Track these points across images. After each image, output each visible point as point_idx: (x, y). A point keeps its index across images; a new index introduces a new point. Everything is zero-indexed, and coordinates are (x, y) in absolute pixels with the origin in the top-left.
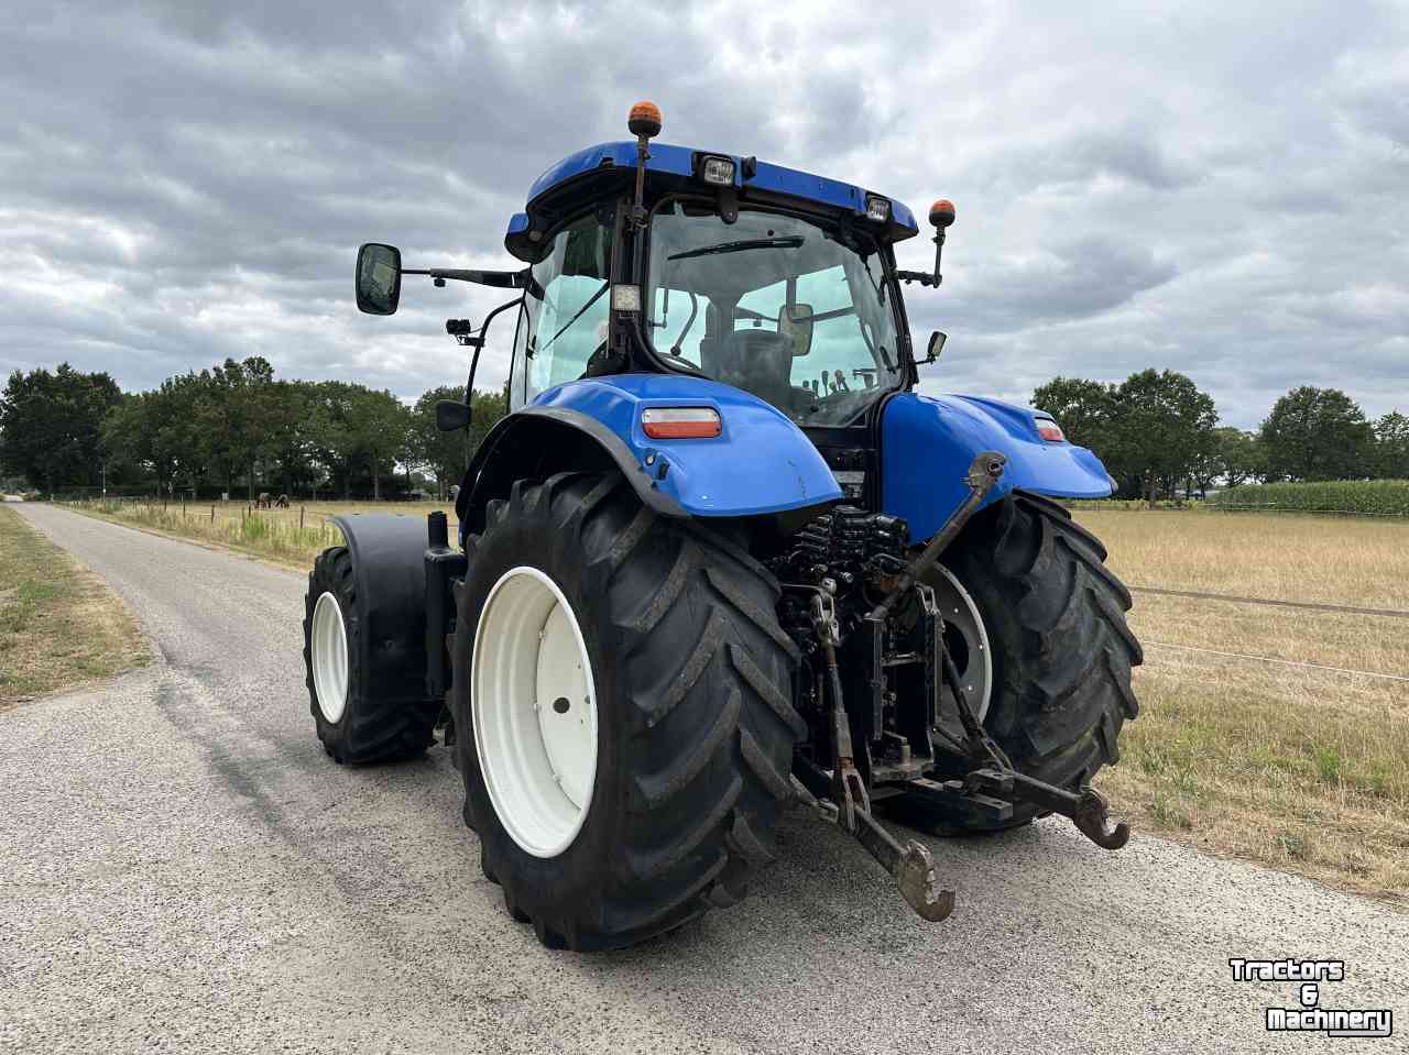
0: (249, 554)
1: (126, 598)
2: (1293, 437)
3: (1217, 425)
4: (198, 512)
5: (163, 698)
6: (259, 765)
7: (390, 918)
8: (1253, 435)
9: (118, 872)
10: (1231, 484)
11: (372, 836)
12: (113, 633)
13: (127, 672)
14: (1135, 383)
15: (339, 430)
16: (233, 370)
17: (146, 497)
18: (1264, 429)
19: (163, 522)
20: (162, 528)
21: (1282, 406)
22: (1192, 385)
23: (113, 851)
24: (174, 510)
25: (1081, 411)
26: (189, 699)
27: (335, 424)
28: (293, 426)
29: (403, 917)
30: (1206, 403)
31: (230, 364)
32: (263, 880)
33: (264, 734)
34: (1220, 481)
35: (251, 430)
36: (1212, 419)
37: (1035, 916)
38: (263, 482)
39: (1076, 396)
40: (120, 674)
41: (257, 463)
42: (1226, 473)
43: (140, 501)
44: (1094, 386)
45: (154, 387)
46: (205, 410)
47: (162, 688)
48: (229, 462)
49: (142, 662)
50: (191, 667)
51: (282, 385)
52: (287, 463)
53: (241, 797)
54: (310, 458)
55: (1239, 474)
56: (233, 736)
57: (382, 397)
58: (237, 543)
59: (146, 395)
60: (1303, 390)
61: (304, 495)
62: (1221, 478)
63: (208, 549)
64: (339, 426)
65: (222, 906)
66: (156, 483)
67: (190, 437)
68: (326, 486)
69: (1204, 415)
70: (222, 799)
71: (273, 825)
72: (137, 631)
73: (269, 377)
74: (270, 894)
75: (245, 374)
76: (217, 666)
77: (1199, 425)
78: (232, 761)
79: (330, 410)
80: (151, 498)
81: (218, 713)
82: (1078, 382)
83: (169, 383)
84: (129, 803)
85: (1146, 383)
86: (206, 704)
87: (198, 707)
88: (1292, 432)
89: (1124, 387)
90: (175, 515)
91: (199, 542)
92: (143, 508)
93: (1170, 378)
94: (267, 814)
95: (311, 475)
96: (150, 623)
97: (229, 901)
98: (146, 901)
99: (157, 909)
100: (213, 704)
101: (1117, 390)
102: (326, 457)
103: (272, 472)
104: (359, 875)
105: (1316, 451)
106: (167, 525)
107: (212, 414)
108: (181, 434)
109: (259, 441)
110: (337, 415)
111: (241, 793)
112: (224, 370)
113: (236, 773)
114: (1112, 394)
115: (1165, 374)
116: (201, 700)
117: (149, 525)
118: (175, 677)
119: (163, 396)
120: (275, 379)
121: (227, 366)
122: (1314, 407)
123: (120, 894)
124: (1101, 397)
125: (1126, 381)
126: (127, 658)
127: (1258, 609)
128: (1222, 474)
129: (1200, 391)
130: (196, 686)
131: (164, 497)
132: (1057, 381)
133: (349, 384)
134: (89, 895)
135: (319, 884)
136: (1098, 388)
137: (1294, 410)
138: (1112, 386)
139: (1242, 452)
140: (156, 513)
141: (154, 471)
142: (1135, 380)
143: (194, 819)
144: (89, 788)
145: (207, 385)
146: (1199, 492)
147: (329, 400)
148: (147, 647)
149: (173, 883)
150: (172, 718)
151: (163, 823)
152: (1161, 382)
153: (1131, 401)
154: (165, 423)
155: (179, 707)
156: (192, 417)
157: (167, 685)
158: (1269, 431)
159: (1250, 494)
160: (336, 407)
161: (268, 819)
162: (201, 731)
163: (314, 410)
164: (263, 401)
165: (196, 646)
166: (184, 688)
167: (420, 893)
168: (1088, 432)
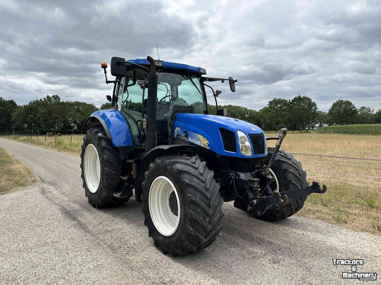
0: (58, 150)
1: (26, 163)
2: (337, 113)
3: (317, 110)
4: (41, 138)
5: (43, 192)
6: (76, 211)
7: (127, 258)
8: (326, 113)
9: (42, 246)
10: (320, 126)
11: (115, 232)
12: (24, 173)
13: (30, 185)
14: (296, 99)
15: (79, 115)
16: (49, 99)
17: (25, 134)
18: (330, 111)
19: (31, 141)
20: (32, 143)
21: (334, 105)
22: (310, 100)
23: (39, 239)
24: (34, 138)
25: (281, 107)
26: (51, 192)
27: (78, 113)
28: (66, 114)
29: (131, 257)
30: (314, 104)
31: (48, 97)
32: (86, 247)
33: (75, 202)
34: (317, 125)
35: (54, 115)
36: (316, 108)
37: (314, 251)
38: (58, 130)
39: (280, 103)
40: (28, 185)
41: (56, 124)
42: (319, 123)
43: (25, 135)
44: (285, 100)
45: (27, 103)
46: (42, 110)
47: (42, 189)
48: (48, 124)
49: (34, 181)
50: (49, 183)
51: (63, 102)
52: (65, 124)
53: (73, 222)
54: (71, 123)
55: (322, 123)
56: (66, 203)
57: (91, 106)
58: (54, 147)
59: (24, 106)
60: (339, 101)
61: (70, 133)
62: (318, 125)
63: (46, 148)
64: (79, 114)
65: (76, 256)
66: (28, 130)
67: (37, 117)
68: (76, 130)
69: (313, 108)
70: (68, 222)
71: (85, 229)
72: (31, 172)
73: (59, 100)
74: (89, 251)
75: (52, 100)
76: (56, 182)
77: (312, 110)
78: (68, 211)
79: (76, 109)
80: (27, 134)
81: (60, 196)
82: (280, 99)
83: (31, 103)
84: (40, 224)
85: (299, 99)
86: (56, 194)
87: (54, 194)
88: (337, 112)
89: (292, 101)
90: (35, 139)
91: (43, 147)
92: (25, 137)
93: (305, 98)
94: (82, 226)
95: (71, 128)
96: (35, 170)
97: (78, 254)
98: (53, 255)
99: (57, 257)
100: (58, 193)
101: (291, 101)
102: (75, 122)
103: (60, 127)
104: (114, 245)
105: (343, 117)
106: (33, 142)
107: (43, 111)
108: (35, 117)
109: (57, 118)
110: (78, 111)
111: (73, 220)
112: (46, 99)
113: (70, 214)
114: (289, 102)
115: (304, 97)
116: (54, 193)
117: (27, 142)
118: (45, 186)
119: (29, 106)
120: (61, 101)
121: (47, 97)
122: (343, 105)
123: (44, 253)
124: (287, 103)
125: (293, 99)
126: (30, 180)
127: (338, 160)
128: (318, 124)
129: (313, 101)
130: (52, 188)
131: (31, 134)
132: (275, 99)
133: (81, 102)
134: (35, 254)
135: (103, 248)
136: (286, 101)
137: (337, 106)
138: (289, 100)
139: (323, 117)
140: (29, 139)
141: (27, 127)
142: (295, 98)
143: (61, 229)
144: (28, 220)
145: (42, 103)
146: (312, 128)
147: (76, 107)
148: (35, 177)
149: (60, 249)
150: (47, 198)
151: (52, 230)
152: (302, 99)
153: (294, 104)
154: (30, 114)
155: (48, 195)
156: (37, 112)
157: (44, 188)
158: (331, 112)
159: (326, 129)
160: (78, 109)
161: (83, 228)
162: (57, 202)
163: (72, 110)
164: (58, 107)
165: (49, 177)
166: (49, 189)
167: (133, 250)
168: (283, 112)
